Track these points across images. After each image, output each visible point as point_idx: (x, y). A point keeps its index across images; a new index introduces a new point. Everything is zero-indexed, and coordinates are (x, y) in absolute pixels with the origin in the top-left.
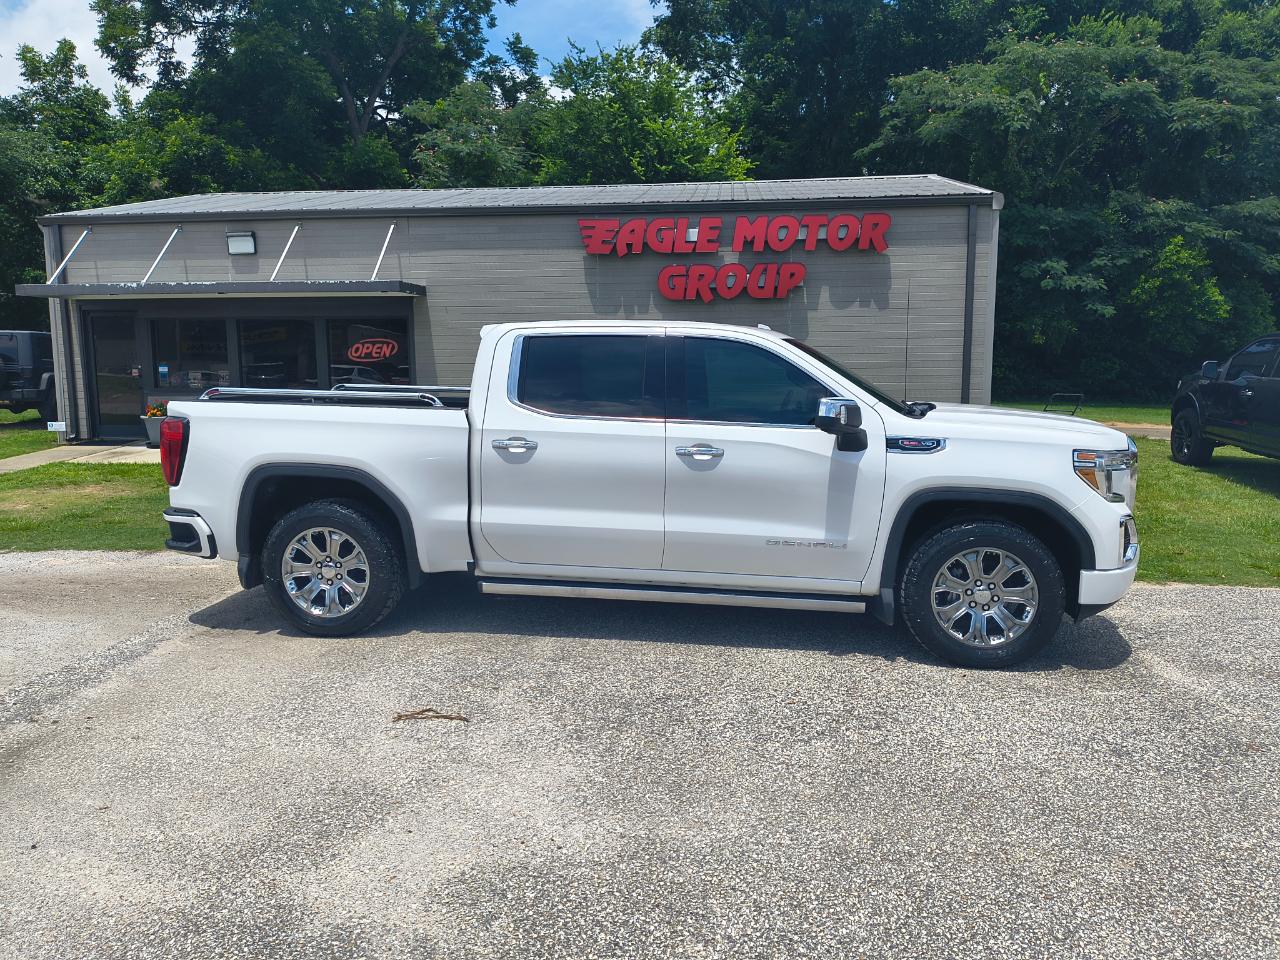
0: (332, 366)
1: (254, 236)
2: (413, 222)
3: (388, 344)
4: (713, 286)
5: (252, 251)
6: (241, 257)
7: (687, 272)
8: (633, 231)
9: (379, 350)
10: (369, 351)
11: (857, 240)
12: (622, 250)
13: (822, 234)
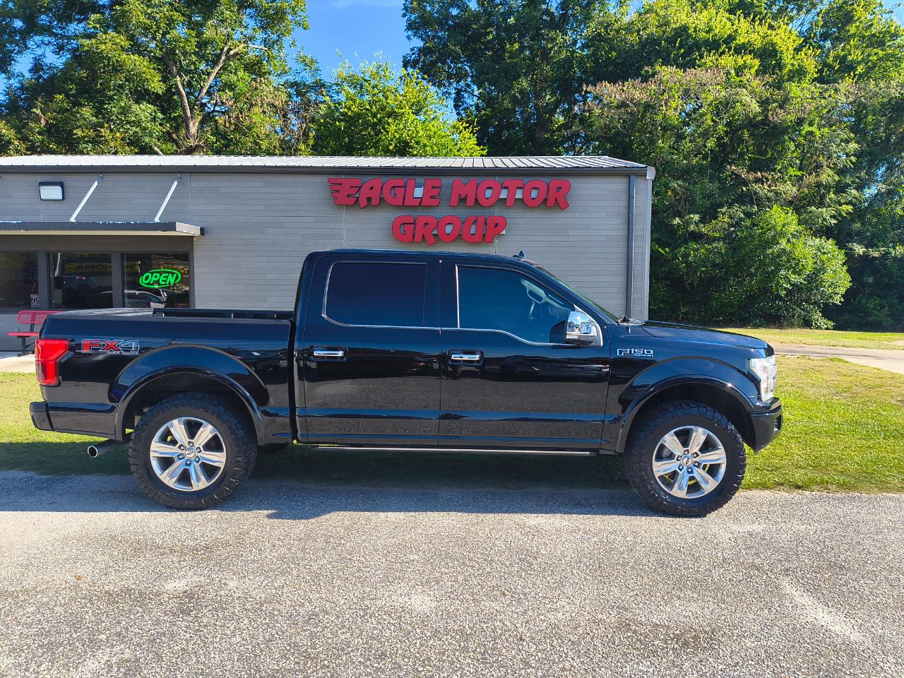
0: (126, 291)
1: (62, 185)
2: (194, 177)
3: (173, 274)
4: (435, 232)
5: (61, 197)
6: (52, 202)
7: (415, 221)
8: (372, 188)
9: (165, 279)
10: (156, 279)
11: (546, 200)
12: (363, 202)
13: (519, 195)
